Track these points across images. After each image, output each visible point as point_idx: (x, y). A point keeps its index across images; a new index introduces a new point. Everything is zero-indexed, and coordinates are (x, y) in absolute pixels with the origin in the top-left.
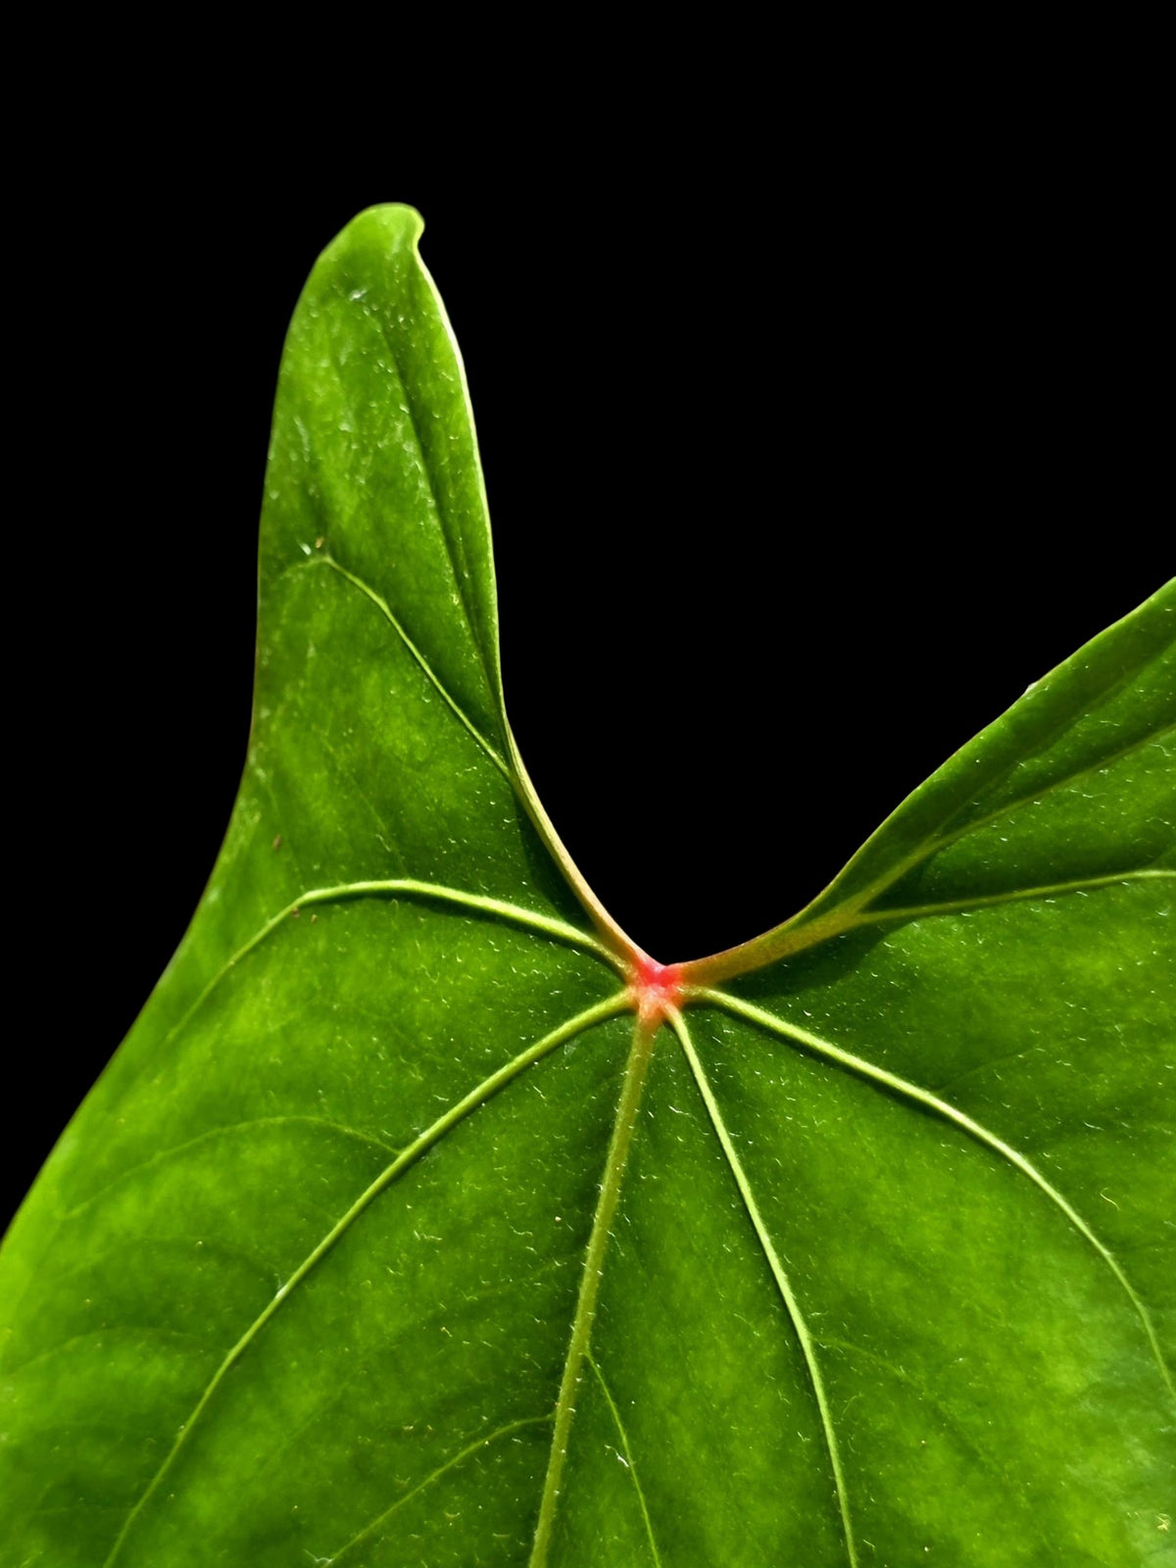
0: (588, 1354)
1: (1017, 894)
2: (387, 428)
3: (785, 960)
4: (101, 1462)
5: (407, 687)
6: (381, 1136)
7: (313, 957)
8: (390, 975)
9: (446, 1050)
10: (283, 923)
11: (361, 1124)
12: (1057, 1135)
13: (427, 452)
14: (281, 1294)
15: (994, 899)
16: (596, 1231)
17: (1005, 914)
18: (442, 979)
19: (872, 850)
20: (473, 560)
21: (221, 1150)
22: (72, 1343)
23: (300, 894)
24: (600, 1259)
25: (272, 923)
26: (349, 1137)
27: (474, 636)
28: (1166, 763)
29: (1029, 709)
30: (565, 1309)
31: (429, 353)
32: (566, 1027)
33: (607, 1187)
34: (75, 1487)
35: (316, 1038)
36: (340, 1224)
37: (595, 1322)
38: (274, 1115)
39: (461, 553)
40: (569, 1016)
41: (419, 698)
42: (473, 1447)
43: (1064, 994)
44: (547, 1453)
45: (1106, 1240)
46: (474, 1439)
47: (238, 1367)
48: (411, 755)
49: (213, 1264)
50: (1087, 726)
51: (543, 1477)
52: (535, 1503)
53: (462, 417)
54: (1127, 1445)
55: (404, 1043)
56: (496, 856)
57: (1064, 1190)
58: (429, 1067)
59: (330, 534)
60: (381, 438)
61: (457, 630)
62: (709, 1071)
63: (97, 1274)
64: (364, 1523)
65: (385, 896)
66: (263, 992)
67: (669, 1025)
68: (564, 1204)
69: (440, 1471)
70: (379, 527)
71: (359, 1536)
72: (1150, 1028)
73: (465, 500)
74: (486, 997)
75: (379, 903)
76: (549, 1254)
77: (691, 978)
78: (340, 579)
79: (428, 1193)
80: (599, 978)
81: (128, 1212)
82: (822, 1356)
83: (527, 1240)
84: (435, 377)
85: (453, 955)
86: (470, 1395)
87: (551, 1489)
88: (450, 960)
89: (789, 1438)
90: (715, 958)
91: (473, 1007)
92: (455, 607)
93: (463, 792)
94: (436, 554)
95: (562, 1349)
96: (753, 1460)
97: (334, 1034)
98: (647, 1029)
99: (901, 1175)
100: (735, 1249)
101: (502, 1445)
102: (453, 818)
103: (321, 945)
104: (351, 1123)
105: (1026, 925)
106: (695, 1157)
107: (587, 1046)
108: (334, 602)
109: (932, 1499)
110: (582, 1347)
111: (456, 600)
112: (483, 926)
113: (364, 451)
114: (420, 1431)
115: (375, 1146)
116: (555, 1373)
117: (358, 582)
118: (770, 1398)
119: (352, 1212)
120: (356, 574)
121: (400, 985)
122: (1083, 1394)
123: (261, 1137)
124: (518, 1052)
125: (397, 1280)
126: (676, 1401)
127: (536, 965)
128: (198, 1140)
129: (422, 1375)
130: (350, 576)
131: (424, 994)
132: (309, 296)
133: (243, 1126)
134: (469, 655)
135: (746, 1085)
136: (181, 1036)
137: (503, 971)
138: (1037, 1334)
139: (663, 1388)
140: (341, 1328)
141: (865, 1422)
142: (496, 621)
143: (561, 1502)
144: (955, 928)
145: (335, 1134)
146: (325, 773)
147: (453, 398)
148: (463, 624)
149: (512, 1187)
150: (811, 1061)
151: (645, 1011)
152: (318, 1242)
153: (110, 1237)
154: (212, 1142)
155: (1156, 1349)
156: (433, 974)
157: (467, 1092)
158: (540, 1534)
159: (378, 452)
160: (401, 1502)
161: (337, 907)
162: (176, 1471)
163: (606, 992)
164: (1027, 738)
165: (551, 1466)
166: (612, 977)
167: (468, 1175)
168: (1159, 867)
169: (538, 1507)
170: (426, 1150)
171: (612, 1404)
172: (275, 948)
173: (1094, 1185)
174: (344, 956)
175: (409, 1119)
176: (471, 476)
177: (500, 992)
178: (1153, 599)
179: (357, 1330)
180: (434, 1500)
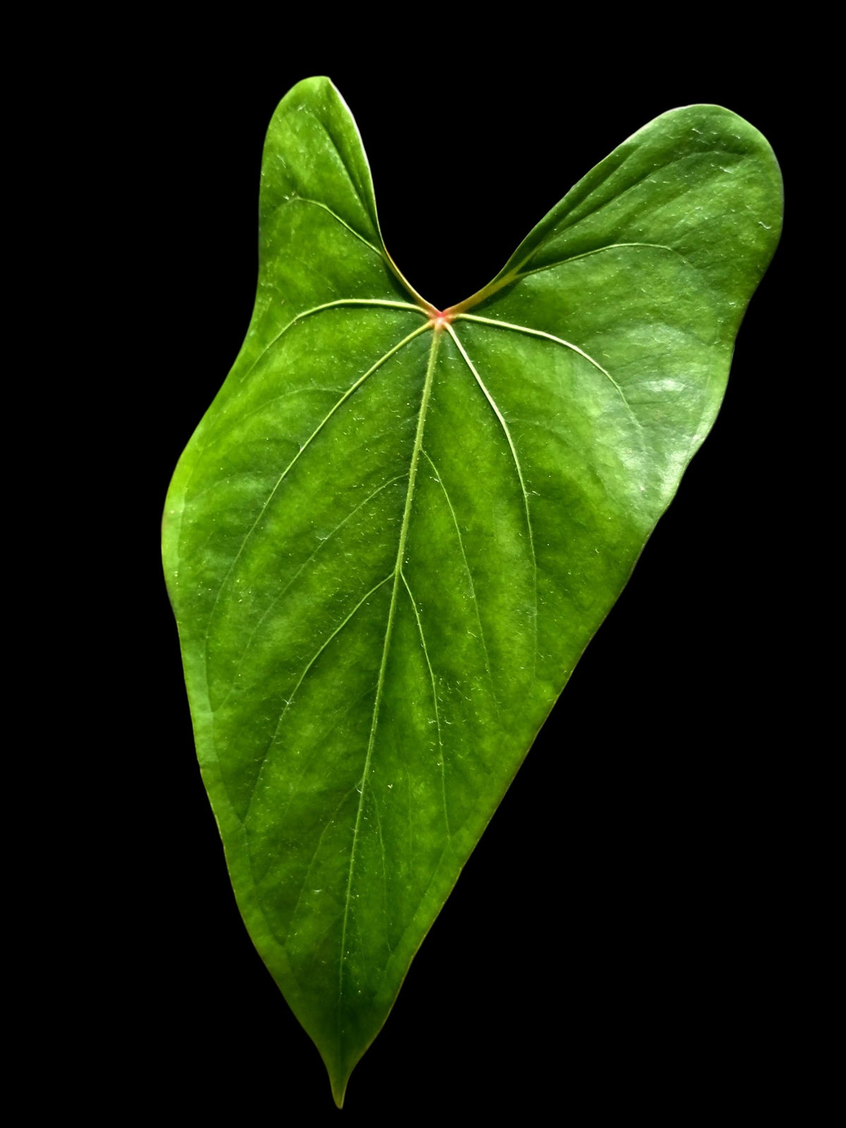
0: (421, 449)
1: (570, 259)
2: (321, 146)
3: (488, 298)
4: (232, 520)
5: (336, 233)
6: (338, 389)
7: (305, 336)
8: (337, 334)
9: (362, 354)
10: (290, 328)
11: (330, 385)
12: (587, 338)
13: (340, 150)
14: (301, 450)
15: (562, 262)
16: (423, 406)
17: (566, 267)
18: (358, 331)
19: (520, 250)
20: (364, 180)
21: (272, 407)
22: (216, 484)
23: (296, 316)
24: (424, 415)
25: (284, 329)
26: (325, 391)
27: (365, 208)
28: (618, 208)
29: (573, 194)
30: (412, 435)
31: (339, 115)
32: (408, 338)
33: (426, 391)
34: (223, 531)
35: (309, 362)
36: (324, 421)
37: (423, 437)
38: (294, 390)
39: (358, 180)
40: (409, 334)
41: (343, 235)
42: (380, 489)
43: (587, 290)
44: (407, 487)
45: (604, 368)
46: (380, 486)
47: (286, 479)
48: (341, 255)
49: (273, 445)
50: (591, 197)
51: (406, 496)
52: (403, 505)
53: (355, 133)
54: (616, 430)
55: (344, 355)
56: (377, 284)
57: (590, 354)
58: (355, 362)
59: (298, 188)
60: (319, 150)
61: (357, 207)
62: (462, 342)
63: (225, 458)
64: (339, 522)
65: (333, 308)
66: (283, 353)
67: (446, 330)
68: (411, 399)
69: (367, 500)
70: (321, 180)
71: (337, 528)
72: (617, 297)
73: (359, 160)
74: (376, 334)
75: (330, 311)
76: (405, 417)
77: (453, 312)
78: (304, 203)
79: (358, 404)
80: (419, 319)
81: (237, 435)
82: (509, 425)
83: (397, 413)
84: (343, 122)
85: (362, 322)
86: (377, 471)
87: (409, 498)
88: (361, 323)
89: (499, 455)
90: (463, 302)
91: (370, 338)
92: (356, 199)
93: (364, 263)
94: (347, 183)
95: (411, 450)
96: (484, 465)
97: (315, 358)
98: (439, 332)
99: (534, 361)
100: (475, 399)
101: (390, 486)
102: (360, 274)
103: (307, 331)
104: (325, 387)
105: (574, 269)
106: (459, 372)
107: (416, 343)
108: (302, 212)
109: (551, 460)
110: (419, 448)
111: (356, 197)
112: (373, 310)
113: (311, 156)
114: (359, 486)
115: (336, 392)
116: (409, 458)
117: (313, 202)
118: (490, 444)
119: (328, 416)
120: (312, 199)
121: (341, 336)
122: (601, 416)
123: (289, 399)
124: (389, 350)
125: (347, 436)
126: (456, 454)
127: (394, 319)
128: (262, 406)
129: (359, 467)
130: (309, 201)
131: (351, 337)
132: (277, 114)
133: (281, 397)
134: (363, 215)
135: (476, 343)
136: (247, 378)
137: (382, 323)
138: (584, 400)
139: (450, 451)
140: (327, 457)
141: (526, 443)
142: (374, 198)
143: (413, 503)
144: (549, 274)
145: (319, 392)
146: (303, 272)
147: (350, 128)
148: (360, 205)
149: (390, 396)
150: (500, 330)
151: (437, 327)
152: (316, 429)
153: (229, 445)
154: (269, 406)
155: (624, 399)
156: (354, 329)
157: (370, 367)
158: (406, 515)
159: (318, 155)
160: (353, 513)
161: (313, 317)
162: (263, 519)
163: (421, 324)
164: (573, 204)
165: (409, 491)
166: (423, 318)
167: (373, 395)
168: (618, 243)
169: (404, 506)
170: (356, 389)
171: (432, 463)
172: (286, 337)
173: (600, 351)
174: (317, 332)
175: (348, 381)
176: (361, 152)
177: (381, 331)
178: (612, 153)
179: (333, 456)
180: (365, 511)
